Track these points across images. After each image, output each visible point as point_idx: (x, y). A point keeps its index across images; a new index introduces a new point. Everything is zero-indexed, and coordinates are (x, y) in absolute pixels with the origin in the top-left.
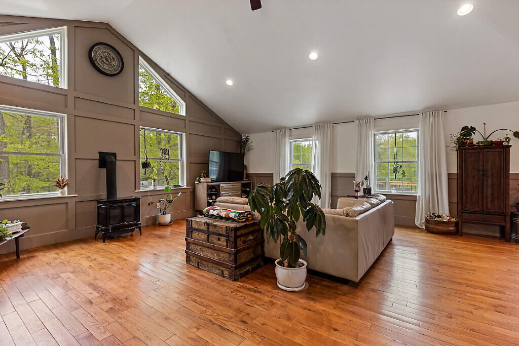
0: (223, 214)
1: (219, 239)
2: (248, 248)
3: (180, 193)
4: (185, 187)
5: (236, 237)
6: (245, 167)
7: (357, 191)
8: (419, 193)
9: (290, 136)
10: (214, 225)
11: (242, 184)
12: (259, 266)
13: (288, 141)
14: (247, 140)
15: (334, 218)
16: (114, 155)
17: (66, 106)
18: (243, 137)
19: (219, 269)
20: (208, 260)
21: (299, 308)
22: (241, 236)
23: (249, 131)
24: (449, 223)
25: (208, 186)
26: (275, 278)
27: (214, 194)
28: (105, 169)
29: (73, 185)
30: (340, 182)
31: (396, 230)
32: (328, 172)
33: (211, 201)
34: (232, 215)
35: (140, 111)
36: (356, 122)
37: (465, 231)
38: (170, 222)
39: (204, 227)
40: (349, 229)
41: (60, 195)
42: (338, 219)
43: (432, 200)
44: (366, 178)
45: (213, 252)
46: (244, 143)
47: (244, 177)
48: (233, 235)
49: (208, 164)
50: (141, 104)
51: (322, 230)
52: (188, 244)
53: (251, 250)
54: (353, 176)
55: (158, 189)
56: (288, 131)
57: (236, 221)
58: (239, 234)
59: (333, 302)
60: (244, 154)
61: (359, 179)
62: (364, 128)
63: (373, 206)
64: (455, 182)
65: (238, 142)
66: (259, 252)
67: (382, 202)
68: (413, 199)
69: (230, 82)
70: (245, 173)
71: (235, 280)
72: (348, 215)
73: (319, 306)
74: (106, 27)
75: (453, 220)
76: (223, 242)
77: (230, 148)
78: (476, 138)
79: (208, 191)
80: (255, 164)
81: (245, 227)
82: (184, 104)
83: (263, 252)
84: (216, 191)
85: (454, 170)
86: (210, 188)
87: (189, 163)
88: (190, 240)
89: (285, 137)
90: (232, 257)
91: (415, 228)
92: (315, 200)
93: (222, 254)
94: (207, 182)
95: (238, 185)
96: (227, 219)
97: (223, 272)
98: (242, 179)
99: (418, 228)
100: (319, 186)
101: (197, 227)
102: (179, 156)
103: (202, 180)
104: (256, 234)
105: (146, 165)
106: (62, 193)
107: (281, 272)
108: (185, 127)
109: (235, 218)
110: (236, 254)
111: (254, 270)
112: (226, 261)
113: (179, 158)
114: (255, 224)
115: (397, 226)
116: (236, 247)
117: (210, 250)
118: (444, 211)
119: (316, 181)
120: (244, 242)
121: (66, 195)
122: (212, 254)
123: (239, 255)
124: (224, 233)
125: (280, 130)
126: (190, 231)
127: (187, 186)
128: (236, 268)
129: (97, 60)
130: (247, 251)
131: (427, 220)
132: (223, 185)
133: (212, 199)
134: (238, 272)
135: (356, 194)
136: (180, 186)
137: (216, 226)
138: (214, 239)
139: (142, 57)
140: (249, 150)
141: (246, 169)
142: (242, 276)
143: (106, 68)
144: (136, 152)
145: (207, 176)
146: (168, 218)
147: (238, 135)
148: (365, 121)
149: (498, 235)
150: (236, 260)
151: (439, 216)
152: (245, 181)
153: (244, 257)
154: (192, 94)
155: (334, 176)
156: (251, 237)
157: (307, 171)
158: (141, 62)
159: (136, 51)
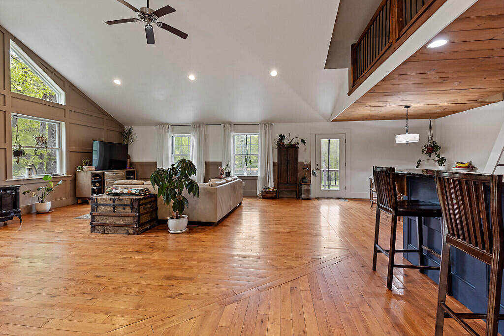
0: (126, 191)
1: (124, 209)
2: (147, 213)
3: (60, 182)
4: (65, 175)
5: (139, 205)
6: (128, 157)
7: (222, 174)
8: (259, 175)
9: (172, 131)
10: (120, 199)
11: (126, 172)
12: (154, 226)
13: (170, 135)
14: (130, 131)
15: (204, 188)
18: (126, 128)
19: (125, 230)
20: (114, 225)
21: (184, 238)
22: (142, 204)
23: (131, 123)
24: (273, 191)
25: (92, 174)
26: (168, 228)
27: (98, 182)
30: (211, 168)
31: (243, 199)
32: (202, 161)
33: (95, 188)
34: (133, 192)
35: (12, 97)
36: (222, 125)
37: (281, 196)
38: (50, 210)
39: (110, 202)
40: (211, 193)
42: (206, 188)
43: (265, 179)
44: (228, 165)
45: (119, 219)
46: (127, 134)
47: (128, 165)
48: (137, 204)
49: (92, 153)
50: (12, 90)
51: (197, 194)
52: (93, 217)
53: (149, 214)
54: (220, 164)
55: (34, 177)
56: (170, 128)
57: (137, 195)
58: (141, 203)
59: (203, 233)
60: (127, 145)
61: (224, 166)
62: (227, 130)
63: (228, 181)
64: (277, 167)
65: (121, 133)
66: (154, 216)
67: (234, 179)
68: (255, 179)
69: (117, 82)
70: (128, 162)
71: (138, 234)
72: (212, 186)
73: (195, 236)
75: (275, 190)
76: (128, 210)
77: (113, 138)
78: (286, 142)
79: (92, 180)
80: (138, 154)
81: (145, 198)
82: (63, 93)
83: (157, 217)
84: (100, 178)
85: (276, 161)
86: (94, 176)
87: (69, 152)
88: (95, 213)
89: (168, 132)
90: (136, 219)
91: (256, 197)
92: (193, 177)
93: (127, 219)
94: (91, 171)
95: (123, 172)
96: (130, 194)
97: (128, 231)
98: (125, 168)
99: (258, 197)
100: (195, 169)
101: (102, 203)
102: (57, 145)
103: (85, 168)
104: (152, 204)
105: (18, 153)
107: (171, 223)
108: (65, 117)
109: (136, 194)
110: (139, 217)
111: (151, 228)
112: (131, 223)
113: (57, 147)
114: (151, 197)
115: (245, 197)
116: (139, 212)
117: (116, 218)
118: (271, 185)
119: (194, 166)
120: (144, 209)
122: (118, 220)
123: (141, 217)
124: (129, 203)
125: (163, 126)
126: (95, 207)
127: (67, 174)
128: (139, 226)
130: (147, 215)
131: (262, 191)
132: (106, 173)
133: (95, 186)
134: (141, 229)
135: (221, 176)
136: (58, 175)
137: (121, 200)
138: (120, 209)
139: (13, 41)
140: (133, 141)
141: (129, 158)
142: (143, 232)
144: (7, 139)
145: (91, 165)
146: (48, 206)
147: (121, 126)
148: (229, 126)
149: (295, 197)
150: (139, 221)
151: (268, 188)
152: (129, 169)
153: (144, 219)
154: (72, 84)
155: (207, 164)
156: (149, 206)
157: (188, 161)
158: (13, 46)
159: (6, 35)
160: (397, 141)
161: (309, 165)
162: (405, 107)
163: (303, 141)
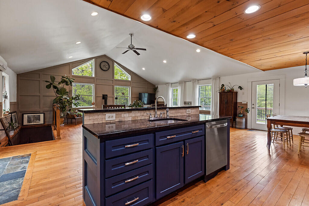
8: (211, 110)
9: (171, 86)
13: (170, 88)
14: (157, 87)
16: (107, 95)
17: (94, 82)
18: (156, 86)
23: (158, 84)
28: (104, 100)
29: (96, 104)
32: (183, 101)
35: (115, 80)
36: (192, 81)
41: (93, 107)
46: (156, 89)
56: (170, 84)
60: (155, 94)
65: (154, 89)
69: (144, 69)
74: (105, 56)
82: (130, 76)
87: (132, 97)
106: (93, 106)
113: (129, 96)
121: (94, 107)
129: (102, 67)
143: (105, 69)
144: (113, 94)
147: (154, 86)
155: (185, 103)
158: (115, 64)
159: (113, 61)
160: (294, 84)
161: (247, 104)
162: (304, 53)
163: (240, 88)
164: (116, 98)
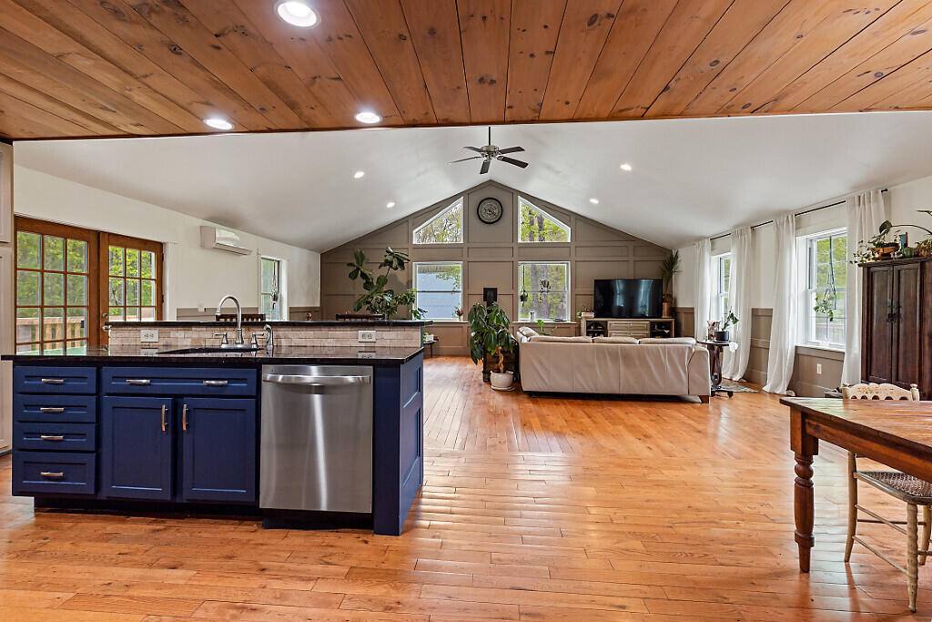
9: (713, 249)
11: (651, 322)
13: (707, 257)
16: (496, 290)
25: (587, 322)
29: (466, 313)
35: (519, 247)
47: (664, 313)
56: (708, 244)
70: (664, 307)
74: (490, 183)
82: (569, 229)
84: (603, 328)
86: (592, 324)
87: (575, 295)
95: (643, 323)
108: (570, 254)
113: (566, 289)
129: (482, 214)
132: (611, 322)
143: (490, 218)
144: (514, 286)
158: (521, 201)
159: (514, 193)
164: (523, 298)
